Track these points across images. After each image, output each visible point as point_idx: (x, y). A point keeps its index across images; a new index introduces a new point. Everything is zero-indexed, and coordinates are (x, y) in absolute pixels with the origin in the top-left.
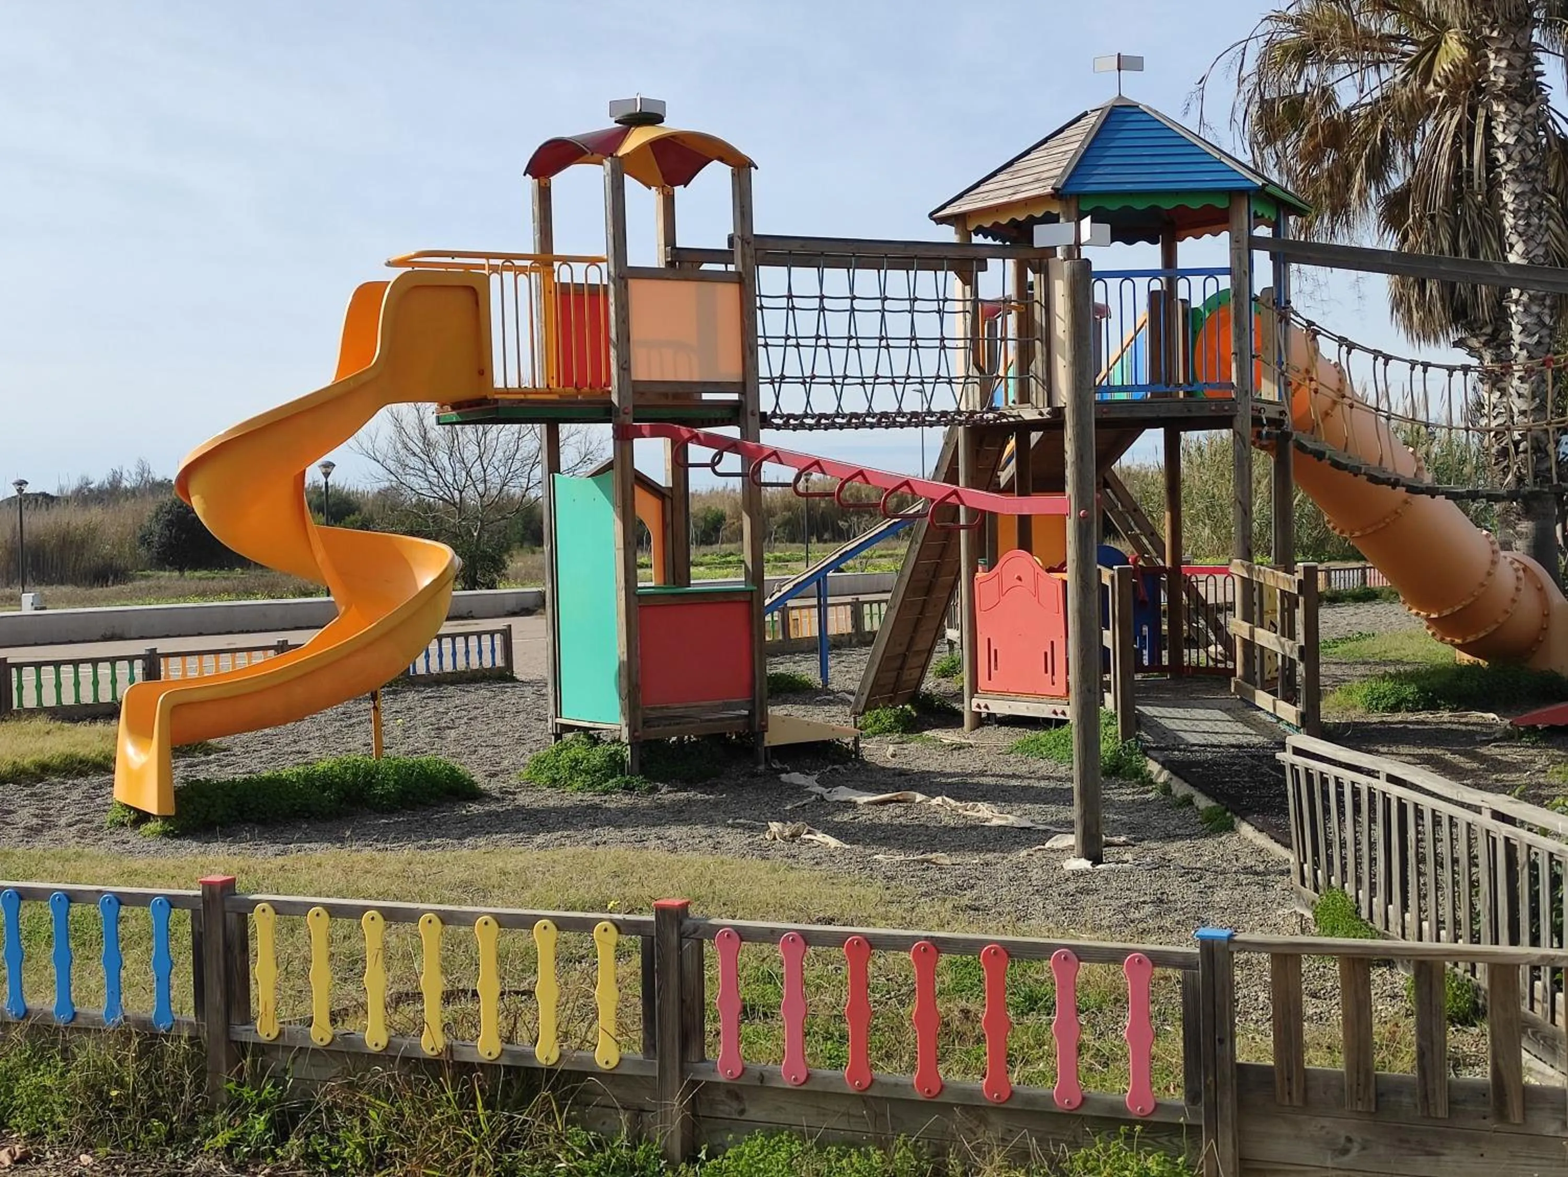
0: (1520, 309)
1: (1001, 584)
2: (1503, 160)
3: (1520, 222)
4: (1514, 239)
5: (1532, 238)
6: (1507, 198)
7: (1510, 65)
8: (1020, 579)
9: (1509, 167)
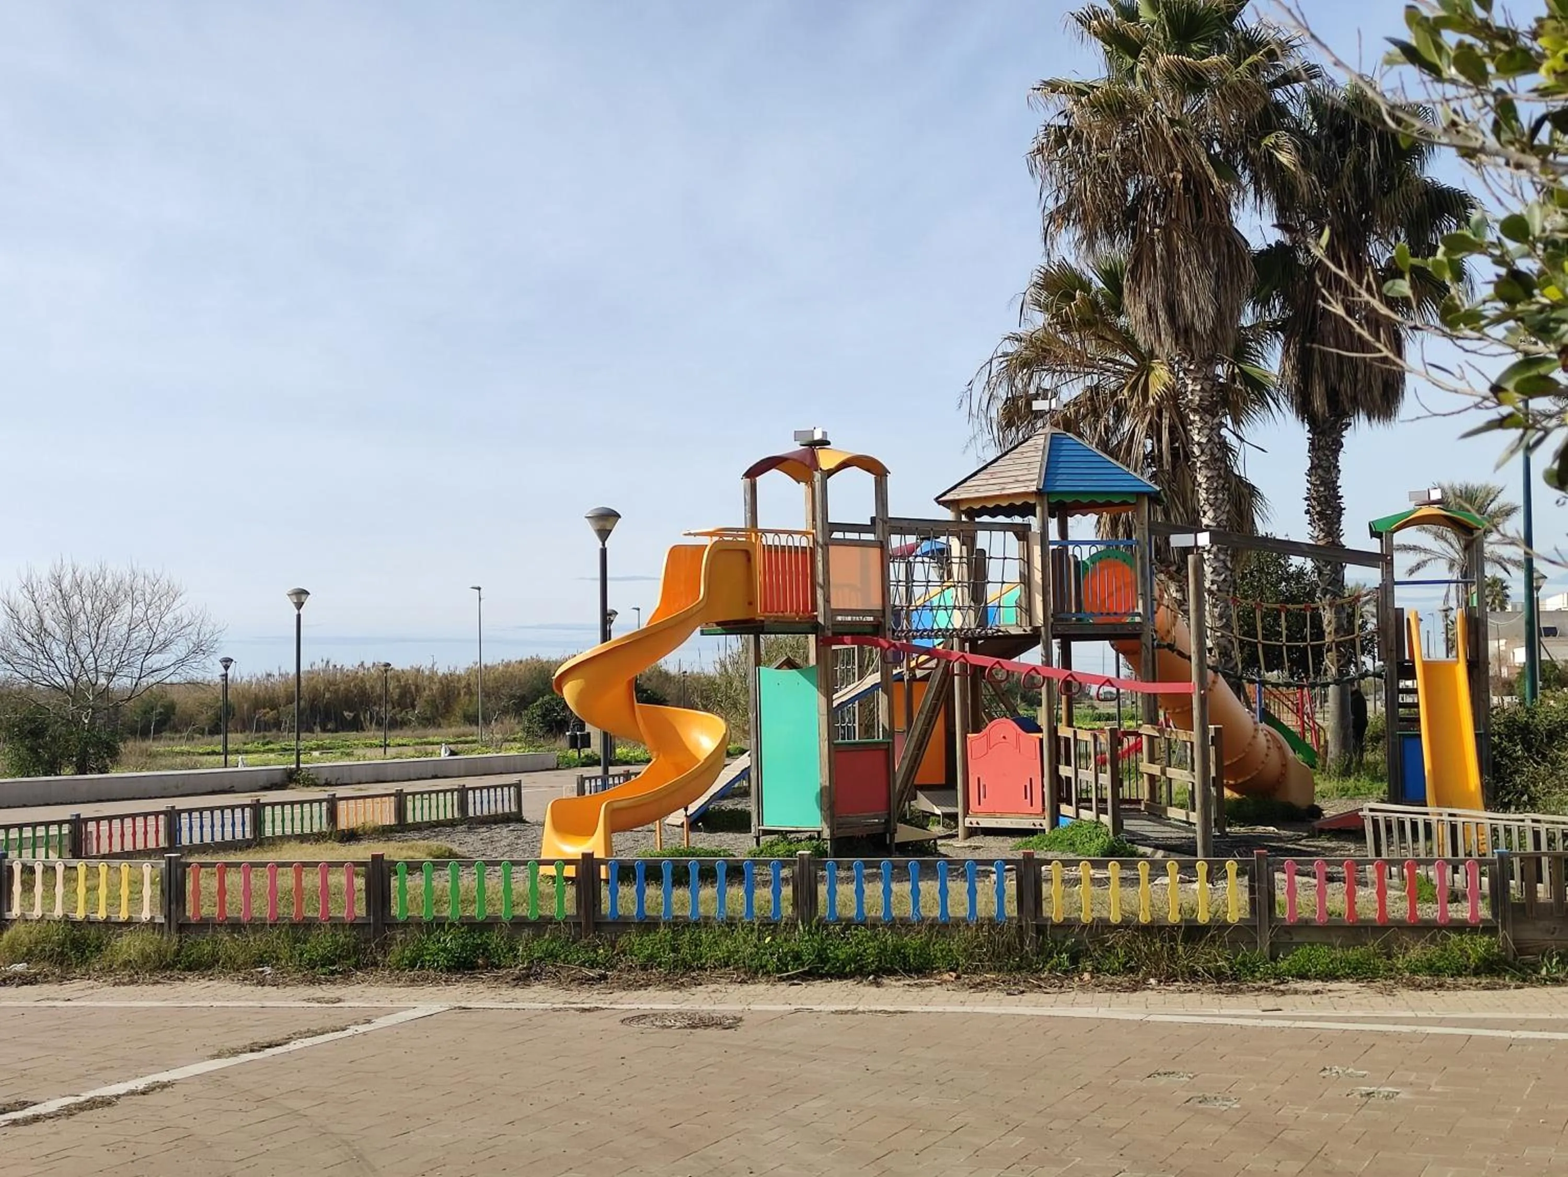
0: (1211, 556)
1: (988, 741)
2: (1197, 453)
3: (1211, 497)
4: (1206, 508)
5: (1219, 508)
6: (1200, 479)
7: (1202, 389)
8: (1004, 737)
9: (1203, 458)
